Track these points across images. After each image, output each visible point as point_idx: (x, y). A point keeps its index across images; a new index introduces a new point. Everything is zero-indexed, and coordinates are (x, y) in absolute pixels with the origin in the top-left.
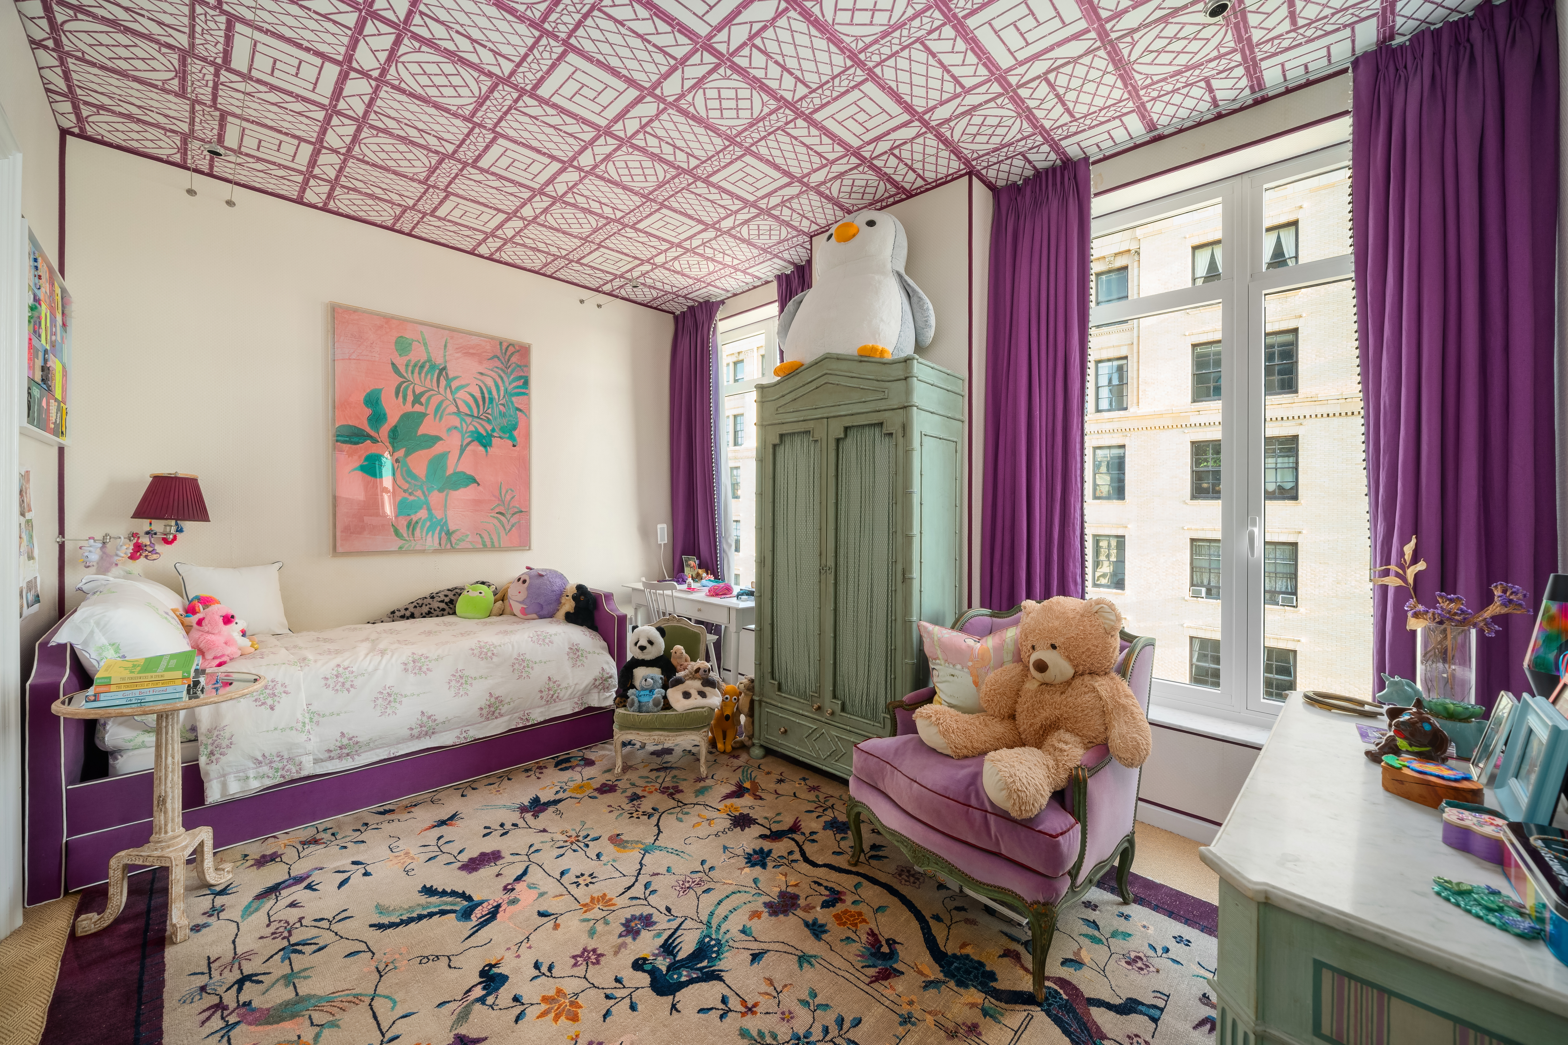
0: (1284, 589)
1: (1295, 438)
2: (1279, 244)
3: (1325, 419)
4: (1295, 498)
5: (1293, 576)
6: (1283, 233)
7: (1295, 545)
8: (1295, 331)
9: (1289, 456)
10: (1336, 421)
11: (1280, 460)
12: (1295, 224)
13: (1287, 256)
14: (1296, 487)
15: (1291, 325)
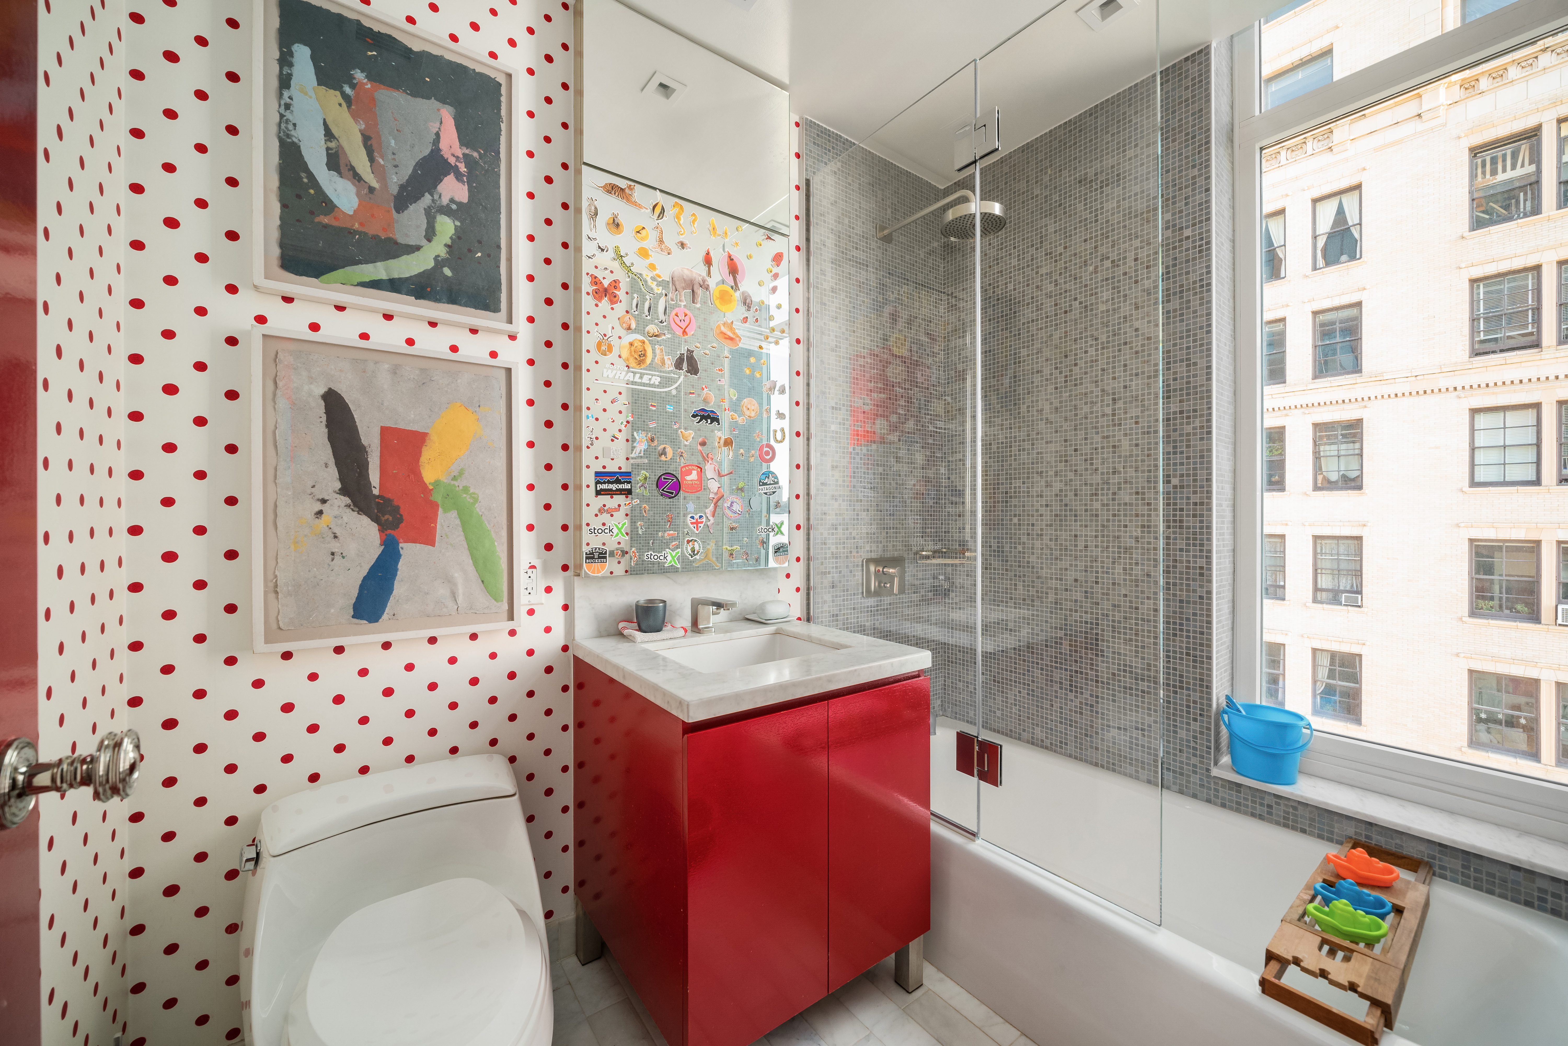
0: (1348, 588)
1: (1359, 422)
2: (1340, 211)
3: (1394, 400)
4: (1360, 488)
5: (1358, 573)
6: (1346, 200)
7: (1359, 539)
8: (1359, 304)
9: (1354, 442)
10: (1406, 401)
11: (1343, 447)
12: (1358, 187)
13: (1350, 223)
14: (1360, 477)
15: (1354, 299)
